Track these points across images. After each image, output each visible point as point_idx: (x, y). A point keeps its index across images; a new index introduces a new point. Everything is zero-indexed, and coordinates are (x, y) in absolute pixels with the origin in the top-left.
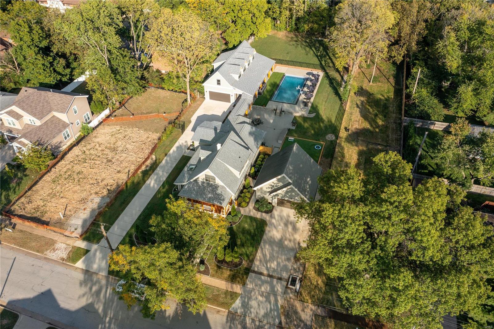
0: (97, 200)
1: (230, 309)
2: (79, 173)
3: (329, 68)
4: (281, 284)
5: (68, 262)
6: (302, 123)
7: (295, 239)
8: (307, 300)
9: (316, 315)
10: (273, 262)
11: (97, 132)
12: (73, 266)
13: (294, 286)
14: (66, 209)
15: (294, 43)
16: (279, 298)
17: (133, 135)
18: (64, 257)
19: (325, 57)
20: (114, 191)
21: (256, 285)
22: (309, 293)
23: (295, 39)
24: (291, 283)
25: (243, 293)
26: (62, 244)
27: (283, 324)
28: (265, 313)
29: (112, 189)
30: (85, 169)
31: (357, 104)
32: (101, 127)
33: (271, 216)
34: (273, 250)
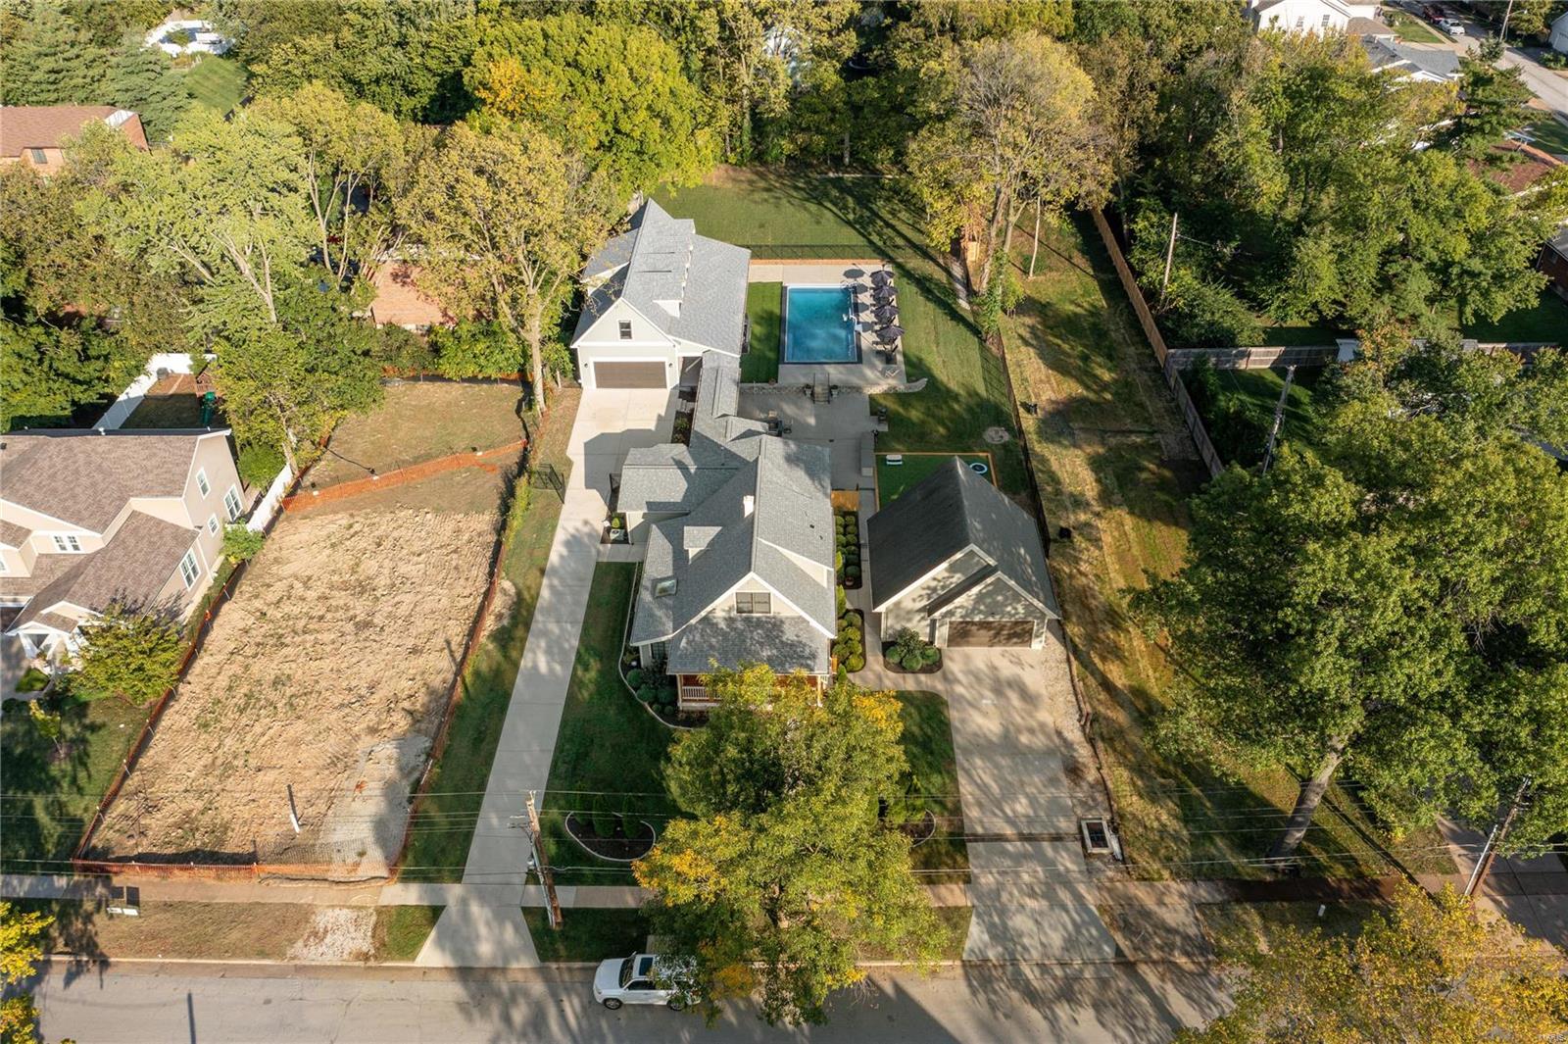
0: (387, 750)
1: (965, 957)
2: (277, 683)
3: (900, 251)
4: (1067, 850)
5: (386, 960)
6: (901, 410)
7: (1042, 726)
8: (1159, 872)
9: (1200, 906)
10: (1015, 799)
11: (276, 546)
12: (410, 968)
13: (1106, 846)
14: (291, 800)
15: (765, 195)
16: (1082, 889)
17: (402, 532)
18: (365, 949)
19: (872, 222)
20: (428, 712)
21: (1003, 873)
22: (1154, 853)
23: (762, 184)
24: (1092, 839)
25: (976, 902)
26: (337, 911)
27: (1127, 952)
28: (1065, 940)
29: (418, 706)
30: (294, 665)
31: (1021, 337)
32: (279, 527)
33: (945, 678)
34: (997, 766)
